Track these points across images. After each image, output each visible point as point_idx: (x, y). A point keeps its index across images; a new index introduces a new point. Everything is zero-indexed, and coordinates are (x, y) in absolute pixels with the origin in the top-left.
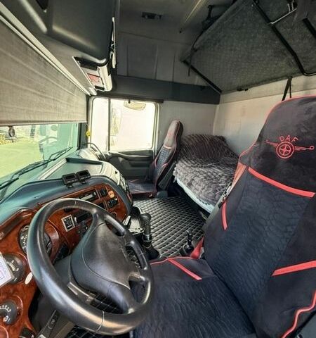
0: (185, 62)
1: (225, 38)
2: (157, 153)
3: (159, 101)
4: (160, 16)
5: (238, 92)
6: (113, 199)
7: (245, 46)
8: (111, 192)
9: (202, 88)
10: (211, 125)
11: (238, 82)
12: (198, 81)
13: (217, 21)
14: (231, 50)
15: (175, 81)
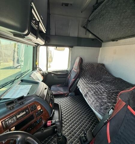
0: (84, 27)
1: (107, 14)
2: (70, 72)
3: (71, 47)
4: (71, 4)
5: (112, 42)
6: (40, 110)
7: (119, 17)
8: (39, 106)
9: (93, 40)
10: (97, 58)
11: (112, 37)
12: (90, 36)
13: (102, 4)
14: (110, 20)
15: (79, 36)
